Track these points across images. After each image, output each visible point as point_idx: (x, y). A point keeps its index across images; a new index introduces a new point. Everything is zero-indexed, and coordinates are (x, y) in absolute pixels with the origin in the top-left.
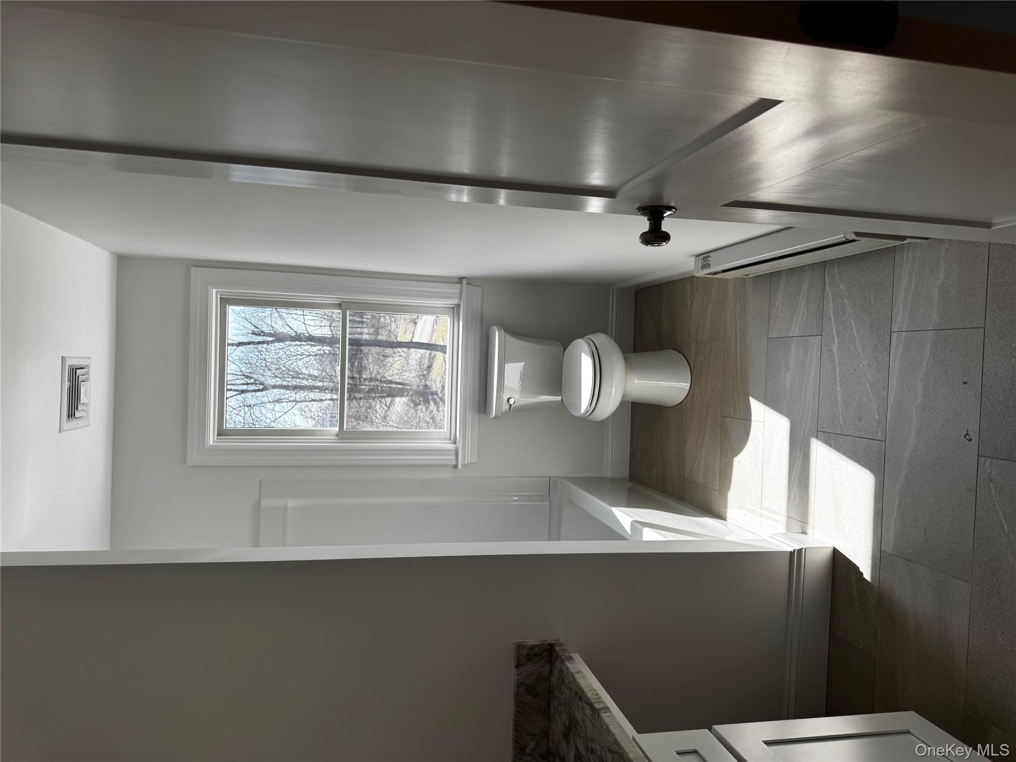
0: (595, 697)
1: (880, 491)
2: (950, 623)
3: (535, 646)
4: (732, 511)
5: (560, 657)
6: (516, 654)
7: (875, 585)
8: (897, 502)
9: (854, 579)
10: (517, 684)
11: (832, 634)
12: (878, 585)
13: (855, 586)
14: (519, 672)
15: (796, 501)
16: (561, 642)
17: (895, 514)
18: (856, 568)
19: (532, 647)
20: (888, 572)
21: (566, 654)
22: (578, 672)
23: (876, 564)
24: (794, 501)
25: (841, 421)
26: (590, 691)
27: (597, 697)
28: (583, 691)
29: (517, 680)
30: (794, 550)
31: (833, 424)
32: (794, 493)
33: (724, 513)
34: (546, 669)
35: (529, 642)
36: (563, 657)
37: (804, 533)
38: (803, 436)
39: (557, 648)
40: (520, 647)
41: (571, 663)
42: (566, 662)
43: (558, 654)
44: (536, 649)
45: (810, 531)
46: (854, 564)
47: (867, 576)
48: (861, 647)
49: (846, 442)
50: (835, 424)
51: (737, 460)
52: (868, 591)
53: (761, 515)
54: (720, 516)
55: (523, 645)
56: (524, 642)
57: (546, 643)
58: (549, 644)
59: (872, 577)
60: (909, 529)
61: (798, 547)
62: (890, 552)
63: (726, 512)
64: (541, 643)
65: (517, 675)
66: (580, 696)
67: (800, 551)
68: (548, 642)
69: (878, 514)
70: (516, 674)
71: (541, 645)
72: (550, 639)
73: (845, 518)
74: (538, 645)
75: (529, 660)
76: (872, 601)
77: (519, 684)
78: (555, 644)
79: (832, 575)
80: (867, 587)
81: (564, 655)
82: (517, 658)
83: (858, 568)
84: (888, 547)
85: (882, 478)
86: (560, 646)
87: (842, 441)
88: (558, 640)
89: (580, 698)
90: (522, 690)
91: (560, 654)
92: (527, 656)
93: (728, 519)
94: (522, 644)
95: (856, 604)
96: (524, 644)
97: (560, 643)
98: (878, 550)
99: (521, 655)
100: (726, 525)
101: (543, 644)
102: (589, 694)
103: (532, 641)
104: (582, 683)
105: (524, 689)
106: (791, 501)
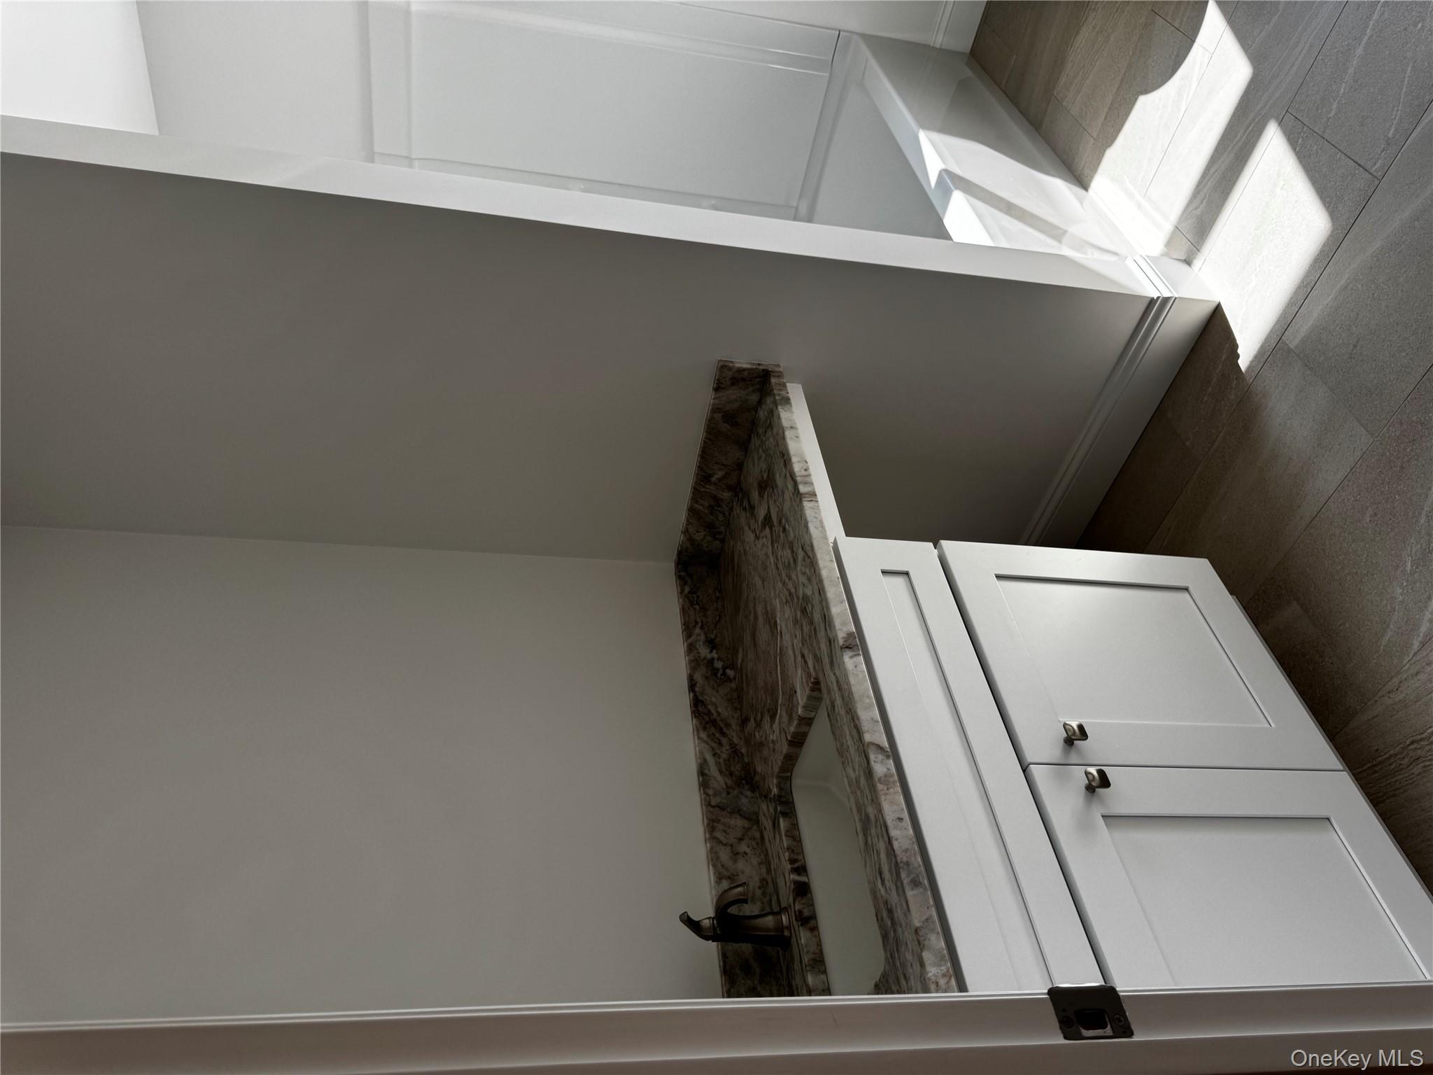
0: (804, 473)
1: (1327, 254)
2: (1316, 471)
3: (744, 370)
4: (1100, 182)
5: (774, 395)
6: (717, 374)
7: (1247, 378)
8: (1343, 282)
9: (1224, 358)
10: (713, 409)
11: (1160, 411)
12: (1251, 380)
13: (1220, 367)
14: (717, 396)
15: (1199, 210)
16: (782, 370)
17: (1330, 299)
18: (1234, 346)
19: (741, 371)
20: (1274, 371)
21: (783, 393)
22: (792, 427)
23: (1264, 353)
24: (1195, 209)
25: (1333, 113)
26: (799, 462)
27: (806, 473)
28: (790, 459)
29: (714, 404)
30: (1158, 298)
31: (1318, 110)
32: (1203, 196)
33: (1089, 178)
34: (754, 398)
35: (738, 362)
36: (777, 398)
37: (1188, 262)
38: (1262, 108)
39: (773, 380)
40: (723, 367)
41: (786, 411)
42: (779, 407)
43: (772, 390)
44: (746, 373)
45: (1197, 263)
46: (1234, 340)
47: (1243, 363)
48: (1188, 443)
49: (1320, 152)
50: (1319, 111)
51: (1142, 100)
52: (1235, 382)
53: (1139, 206)
54: (1081, 181)
55: (728, 366)
56: (731, 362)
57: (761, 367)
58: (764, 370)
59: (1249, 367)
60: (1338, 328)
61: (1166, 294)
62: (1291, 347)
63: (1092, 177)
64: (754, 367)
65: (714, 399)
66: (785, 461)
67: (1166, 300)
68: (764, 368)
69: (1306, 287)
70: (713, 397)
71: (751, 369)
72: (767, 361)
73: (1256, 269)
74: (748, 370)
75: (733, 384)
76: (1232, 397)
77: (715, 410)
78: (772, 372)
79: (1196, 339)
80: (1235, 377)
81: (779, 395)
82: (718, 380)
83: (1238, 347)
84: (1293, 341)
85: (1342, 236)
86: (779, 376)
87: (1315, 147)
88: (779, 366)
89: (785, 465)
90: (718, 416)
91: (775, 392)
92: (731, 379)
93: (1090, 190)
94: (727, 364)
95: (1210, 390)
96: (731, 365)
97: (779, 372)
98: (1277, 335)
99: (724, 378)
100: (1081, 201)
101: (757, 369)
102: (797, 468)
103: (742, 361)
104: (792, 446)
105: (720, 415)
106: (1194, 206)
